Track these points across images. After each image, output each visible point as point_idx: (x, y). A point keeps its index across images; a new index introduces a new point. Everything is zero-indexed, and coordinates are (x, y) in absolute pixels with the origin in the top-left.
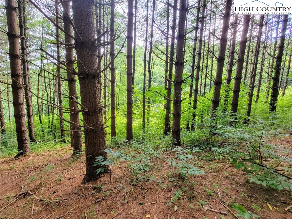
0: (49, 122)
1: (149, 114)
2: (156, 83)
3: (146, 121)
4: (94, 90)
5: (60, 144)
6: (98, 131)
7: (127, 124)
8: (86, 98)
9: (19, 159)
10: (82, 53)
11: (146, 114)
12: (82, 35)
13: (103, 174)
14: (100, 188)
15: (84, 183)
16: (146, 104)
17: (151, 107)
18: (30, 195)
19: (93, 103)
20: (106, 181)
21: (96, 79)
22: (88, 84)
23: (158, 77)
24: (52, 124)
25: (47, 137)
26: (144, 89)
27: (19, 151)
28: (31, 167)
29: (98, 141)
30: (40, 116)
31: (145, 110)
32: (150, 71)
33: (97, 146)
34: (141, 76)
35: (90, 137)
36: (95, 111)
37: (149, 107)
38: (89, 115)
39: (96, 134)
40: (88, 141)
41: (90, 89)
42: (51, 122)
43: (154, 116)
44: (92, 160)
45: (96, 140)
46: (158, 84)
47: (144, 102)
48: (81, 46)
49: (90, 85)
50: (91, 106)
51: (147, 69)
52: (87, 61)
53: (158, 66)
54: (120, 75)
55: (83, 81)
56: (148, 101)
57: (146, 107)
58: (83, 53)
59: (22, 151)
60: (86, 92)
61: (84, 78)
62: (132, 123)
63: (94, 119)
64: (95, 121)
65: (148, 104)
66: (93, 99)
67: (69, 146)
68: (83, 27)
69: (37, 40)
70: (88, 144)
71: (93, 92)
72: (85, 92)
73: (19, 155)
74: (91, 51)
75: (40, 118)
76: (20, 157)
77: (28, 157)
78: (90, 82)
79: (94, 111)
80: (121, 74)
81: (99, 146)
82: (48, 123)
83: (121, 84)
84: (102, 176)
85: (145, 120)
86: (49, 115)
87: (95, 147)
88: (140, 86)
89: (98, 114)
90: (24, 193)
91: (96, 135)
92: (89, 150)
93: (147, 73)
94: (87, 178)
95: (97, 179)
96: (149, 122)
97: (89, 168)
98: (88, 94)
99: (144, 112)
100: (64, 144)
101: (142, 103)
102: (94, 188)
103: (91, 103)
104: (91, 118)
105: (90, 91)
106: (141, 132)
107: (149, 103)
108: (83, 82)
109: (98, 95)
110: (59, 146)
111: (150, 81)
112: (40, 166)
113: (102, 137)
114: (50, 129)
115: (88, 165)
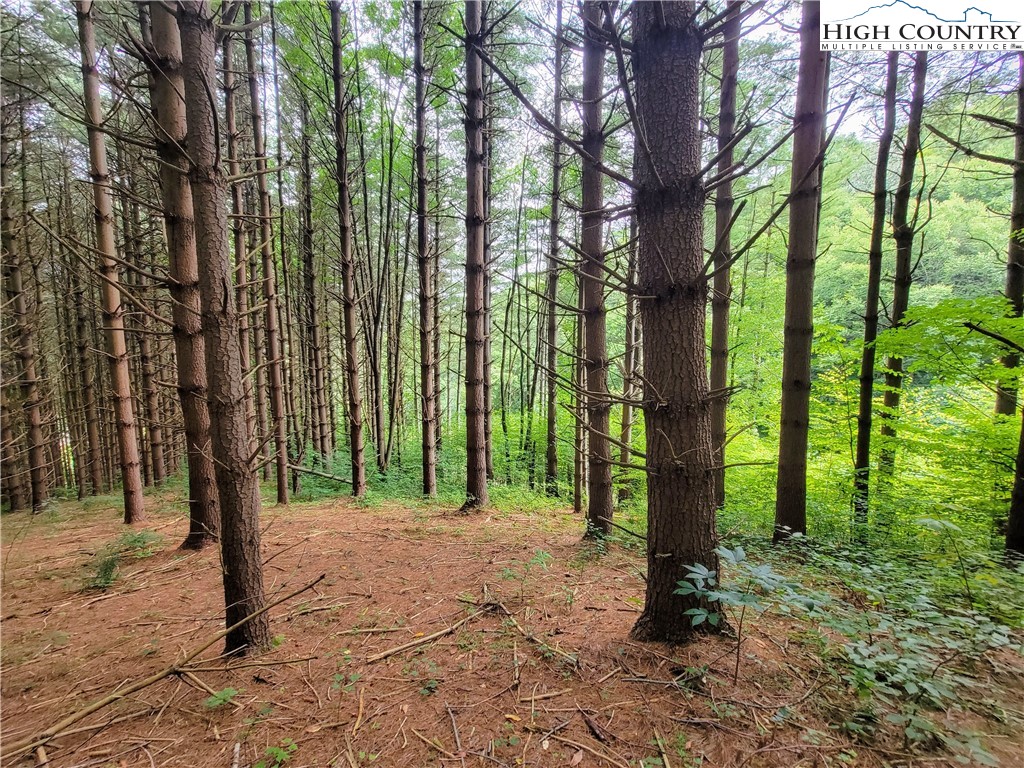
0: (522, 432)
1: (894, 435)
2: (937, 287)
3: (874, 464)
4: (690, 337)
5: (545, 498)
6: (694, 478)
7: (781, 467)
8: (661, 364)
9: (467, 515)
10: (659, 224)
11: (875, 432)
12: (662, 168)
13: (704, 632)
14: (698, 678)
15: (640, 640)
16: (880, 386)
17: (903, 403)
18: (504, 614)
19: (682, 379)
20: (716, 662)
21: (698, 300)
22: (670, 317)
23: (951, 252)
24: (527, 439)
25: (514, 471)
26: (871, 319)
27: (468, 496)
28: (492, 543)
29: (691, 511)
30: (504, 412)
31: (874, 416)
32: (904, 237)
33: (687, 527)
34: (843, 264)
35: (668, 492)
36: (688, 407)
37: (892, 400)
38: (670, 420)
39: (688, 484)
40: (658, 503)
41: (675, 336)
42: (525, 432)
43: (930, 448)
44: (667, 573)
45: (687, 507)
46: (949, 289)
47: (867, 380)
48: (658, 203)
49: (677, 320)
50: (677, 390)
51: (888, 229)
52: (672, 246)
53: (955, 201)
54: (745, 274)
55: (656, 309)
56: (891, 371)
57: (878, 402)
58: (663, 223)
59: (474, 499)
60: (664, 343)
61: (659, 300)
62: (802, 467)
63: (684, 434)
64: (685, 441)
65: (892, 389)
66: (684, 365)
67: (567, 509)
68: (666, 143)
69: (508, 217)
70: (658, 513)
71: (685, 345)
72: (659, 345)
73: (469, 505)
74: (686, 212)
75: (503, 419)
76: (470, 511)
77: (483, 516)
78: (679, 310)
79: (684, 406)
80: (748, 271)
81: (695, 526)
82: (519, 434)
83: (747, 308)
84: (699, 640)
85: (871, 457)
86: (522, 414)
87: (682, 529)
88: (835, 307)
89: (697, 418)
90: (491, 605)
91: (688, 490)
92: (660, 536)
93: (889, 247)
94: (649, 625)
95: (682, 642)
96: (891, 474)
97: (658, 594)
98: (669, 350)
99: (865, 424)
100: (555, 500)
101: (857, 384)
102: (677, 671)
103: (678, 381)
104: (674, 428)
105: (677, 341)
106: (847, 510)
107: (894, 381)
108: (657, 315)
109: (701, 353)
110: (544, 503)
111: (903, 281)
112: (509, 545)
113: (707, 501)
114: (523, 452)
115: (655, 584)
